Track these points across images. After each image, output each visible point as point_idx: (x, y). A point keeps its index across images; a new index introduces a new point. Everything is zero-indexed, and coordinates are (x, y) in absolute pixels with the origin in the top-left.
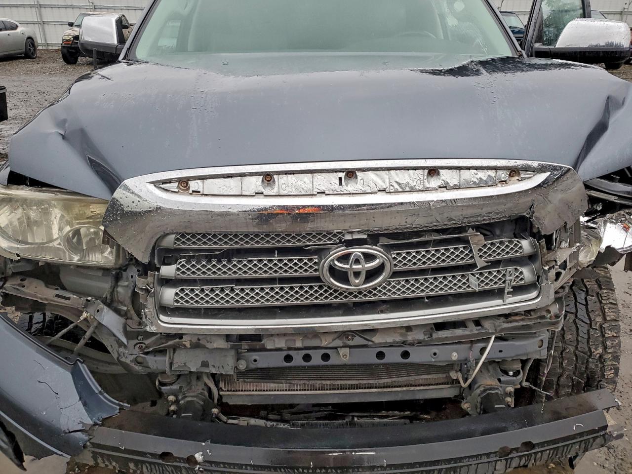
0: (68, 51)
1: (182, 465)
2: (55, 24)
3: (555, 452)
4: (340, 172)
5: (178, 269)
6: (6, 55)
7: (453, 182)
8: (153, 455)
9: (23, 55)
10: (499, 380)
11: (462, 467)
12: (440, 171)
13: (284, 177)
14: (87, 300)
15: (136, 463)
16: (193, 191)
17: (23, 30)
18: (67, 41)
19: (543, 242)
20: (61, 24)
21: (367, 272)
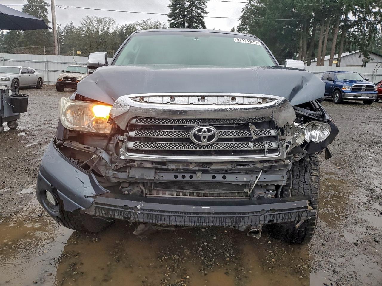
0: (60, 85)
1: (131, 211)
2: (54, 71)
3: (285, 215)
4: (199, 97)
5: (136, 133)
6: (27, 86)
7: (241, 102)
8: (120, 207)
9: (35, 87)
10: (265, 193)
11: (245, 216)
12: (236, 98)
13: (178, 98)
14: (96, 149)
15: (113, 210)
16: (145, 101)
17: (37, 74)
18: (60, 79)
19: (279, 131)
20: (57, 71)
21: (209, 136)
